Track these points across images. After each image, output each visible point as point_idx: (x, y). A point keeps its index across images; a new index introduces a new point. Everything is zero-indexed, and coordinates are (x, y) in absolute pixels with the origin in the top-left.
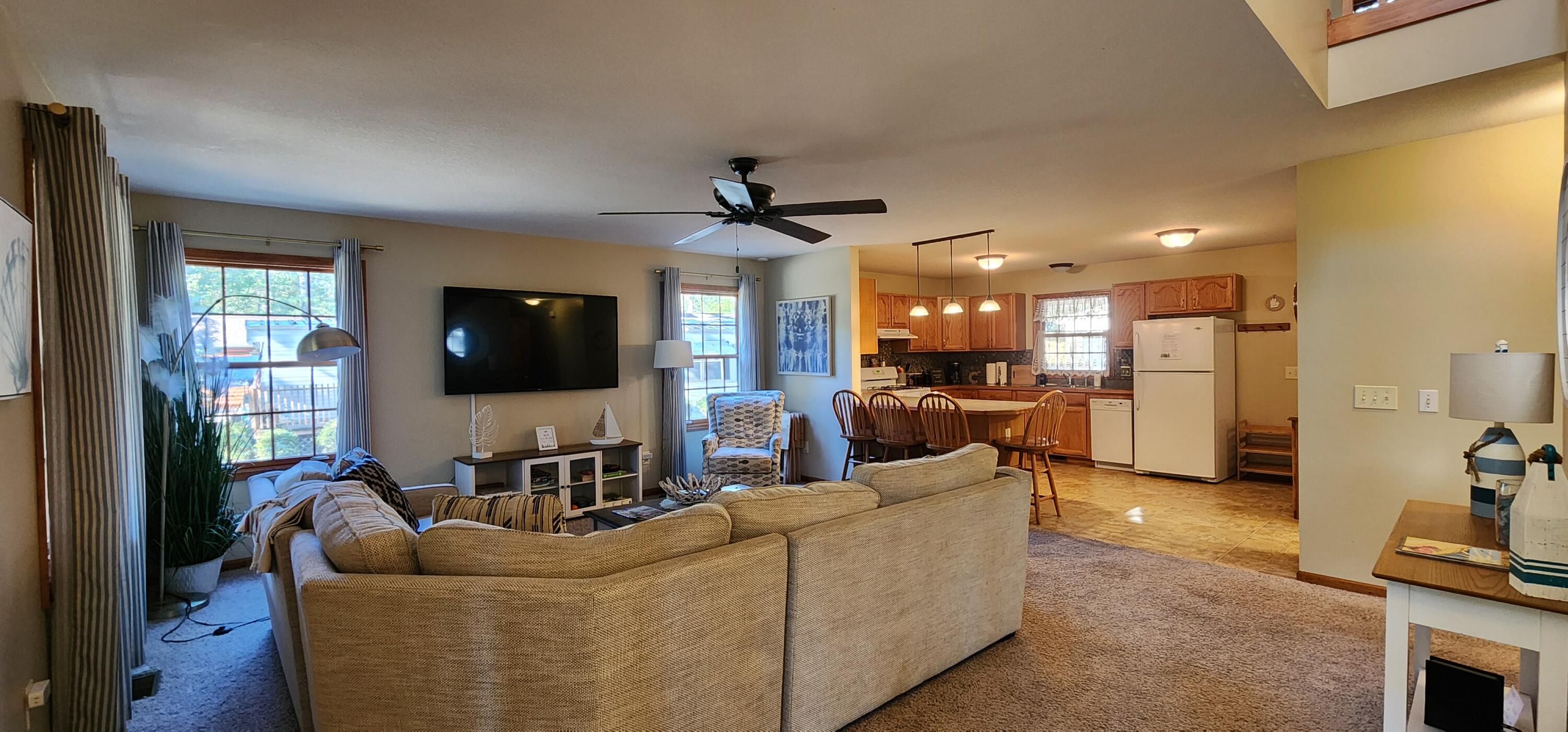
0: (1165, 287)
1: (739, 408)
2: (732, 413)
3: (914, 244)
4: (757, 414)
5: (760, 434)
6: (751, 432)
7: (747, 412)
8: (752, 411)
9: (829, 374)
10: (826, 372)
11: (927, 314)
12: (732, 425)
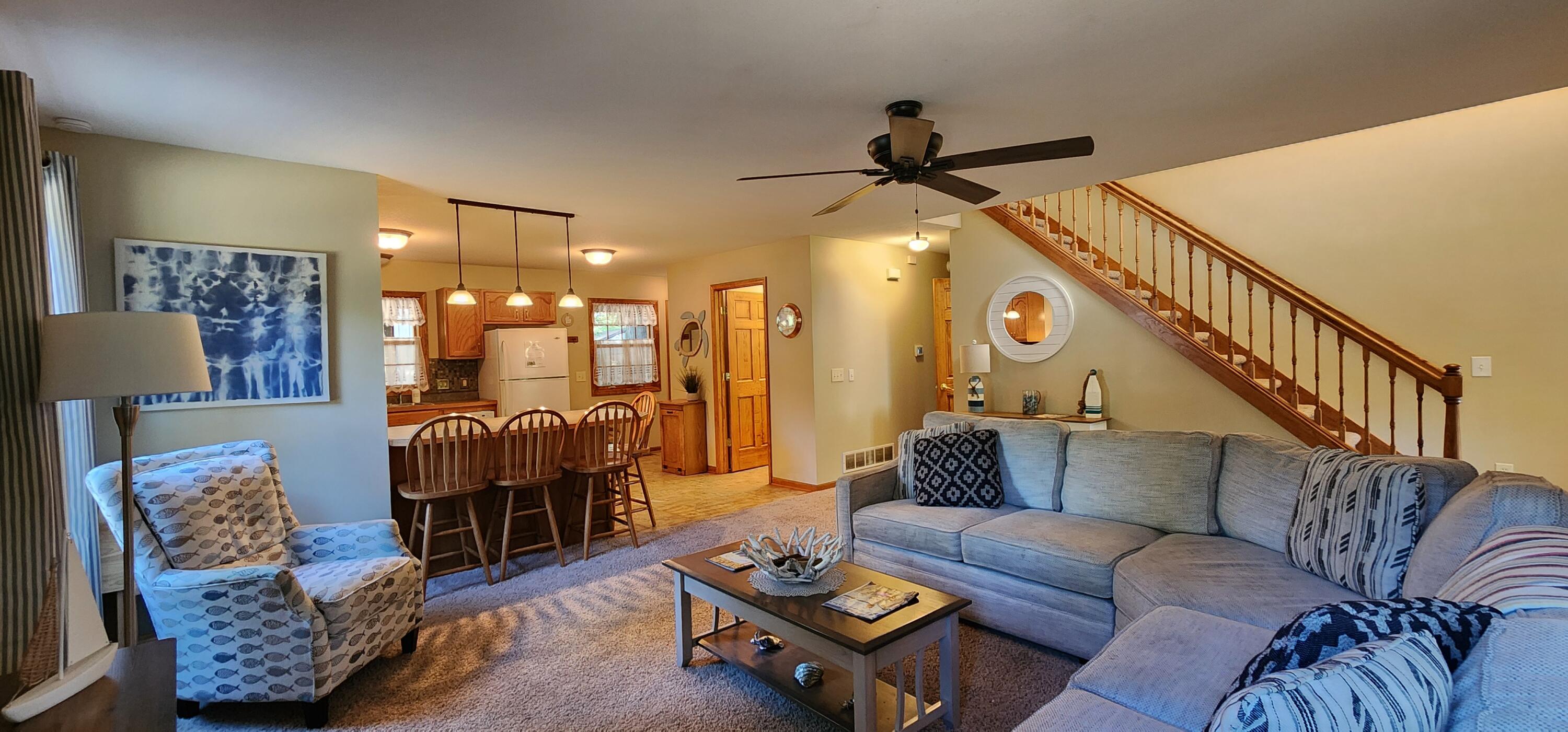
0: (500, 297)
1: (211, 491)
2: (203, 506)
3: (451, 201)
4: (249, 496)
5: (265, 539)
6: (245, 541)
7: (232, 495)
8: (240, 492)
9: (326, 397)
10: (319, 393)
11: (474, 303)
12: (212, 536)
